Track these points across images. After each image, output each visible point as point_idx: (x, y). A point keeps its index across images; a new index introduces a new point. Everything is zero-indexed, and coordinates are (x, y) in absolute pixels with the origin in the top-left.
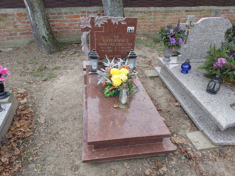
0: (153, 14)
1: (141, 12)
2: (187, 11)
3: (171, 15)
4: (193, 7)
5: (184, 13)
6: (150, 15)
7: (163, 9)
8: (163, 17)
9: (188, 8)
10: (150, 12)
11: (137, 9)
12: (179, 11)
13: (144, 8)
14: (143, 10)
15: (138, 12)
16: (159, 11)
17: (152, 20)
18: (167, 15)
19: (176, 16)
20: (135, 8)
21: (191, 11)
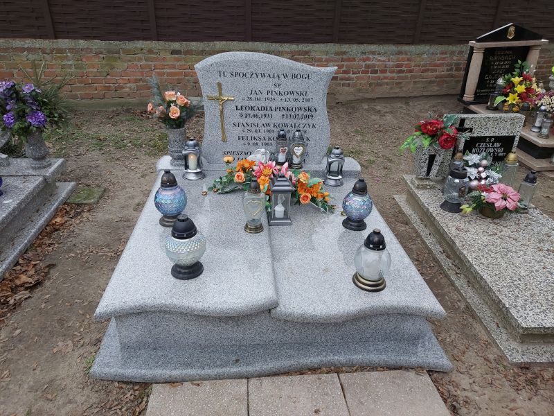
0: (69, 54)
1: (29, 50)
2: (174, 52)
3: (130, 61)
4: (194, 43)
5: (169, 56)
6: (62, 59)
7: (98, 44)
8: (107, 65)
9: (176, 45)
10: (60, 51)
11: (17, 43)
12: (150, 51)
13: (40, 41)
14: (37, 46)
15: (23, 50)
16: (88, 50)
17: (73, 69)
18: (115, 59)
19: (143, 62)
20: (11, 40)
21: (188, 52)
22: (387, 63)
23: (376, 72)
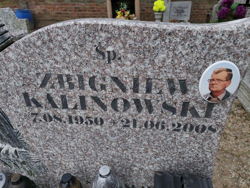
22: (86, 6)
23: (81, 11)
